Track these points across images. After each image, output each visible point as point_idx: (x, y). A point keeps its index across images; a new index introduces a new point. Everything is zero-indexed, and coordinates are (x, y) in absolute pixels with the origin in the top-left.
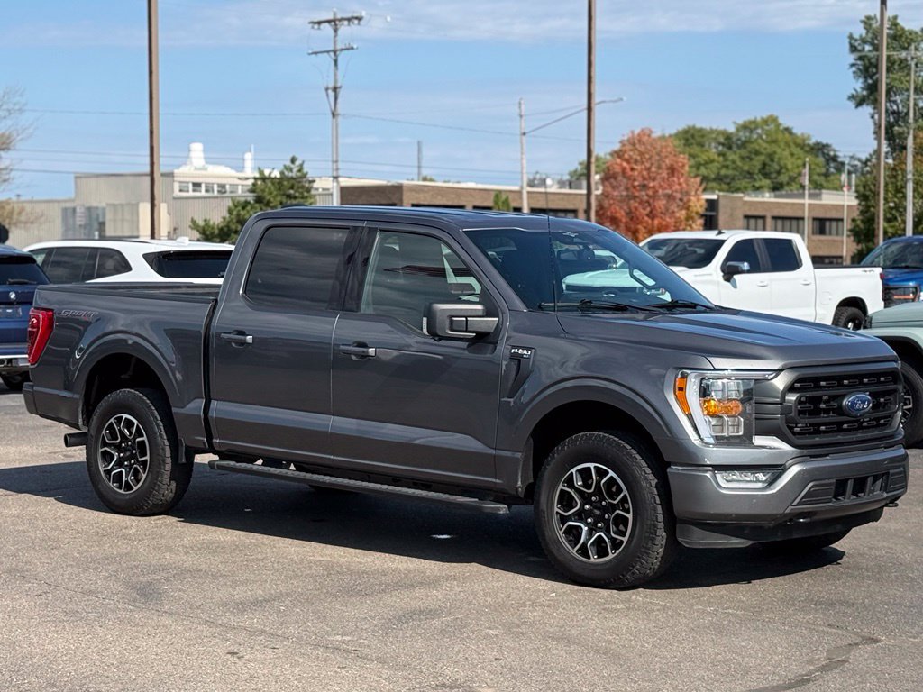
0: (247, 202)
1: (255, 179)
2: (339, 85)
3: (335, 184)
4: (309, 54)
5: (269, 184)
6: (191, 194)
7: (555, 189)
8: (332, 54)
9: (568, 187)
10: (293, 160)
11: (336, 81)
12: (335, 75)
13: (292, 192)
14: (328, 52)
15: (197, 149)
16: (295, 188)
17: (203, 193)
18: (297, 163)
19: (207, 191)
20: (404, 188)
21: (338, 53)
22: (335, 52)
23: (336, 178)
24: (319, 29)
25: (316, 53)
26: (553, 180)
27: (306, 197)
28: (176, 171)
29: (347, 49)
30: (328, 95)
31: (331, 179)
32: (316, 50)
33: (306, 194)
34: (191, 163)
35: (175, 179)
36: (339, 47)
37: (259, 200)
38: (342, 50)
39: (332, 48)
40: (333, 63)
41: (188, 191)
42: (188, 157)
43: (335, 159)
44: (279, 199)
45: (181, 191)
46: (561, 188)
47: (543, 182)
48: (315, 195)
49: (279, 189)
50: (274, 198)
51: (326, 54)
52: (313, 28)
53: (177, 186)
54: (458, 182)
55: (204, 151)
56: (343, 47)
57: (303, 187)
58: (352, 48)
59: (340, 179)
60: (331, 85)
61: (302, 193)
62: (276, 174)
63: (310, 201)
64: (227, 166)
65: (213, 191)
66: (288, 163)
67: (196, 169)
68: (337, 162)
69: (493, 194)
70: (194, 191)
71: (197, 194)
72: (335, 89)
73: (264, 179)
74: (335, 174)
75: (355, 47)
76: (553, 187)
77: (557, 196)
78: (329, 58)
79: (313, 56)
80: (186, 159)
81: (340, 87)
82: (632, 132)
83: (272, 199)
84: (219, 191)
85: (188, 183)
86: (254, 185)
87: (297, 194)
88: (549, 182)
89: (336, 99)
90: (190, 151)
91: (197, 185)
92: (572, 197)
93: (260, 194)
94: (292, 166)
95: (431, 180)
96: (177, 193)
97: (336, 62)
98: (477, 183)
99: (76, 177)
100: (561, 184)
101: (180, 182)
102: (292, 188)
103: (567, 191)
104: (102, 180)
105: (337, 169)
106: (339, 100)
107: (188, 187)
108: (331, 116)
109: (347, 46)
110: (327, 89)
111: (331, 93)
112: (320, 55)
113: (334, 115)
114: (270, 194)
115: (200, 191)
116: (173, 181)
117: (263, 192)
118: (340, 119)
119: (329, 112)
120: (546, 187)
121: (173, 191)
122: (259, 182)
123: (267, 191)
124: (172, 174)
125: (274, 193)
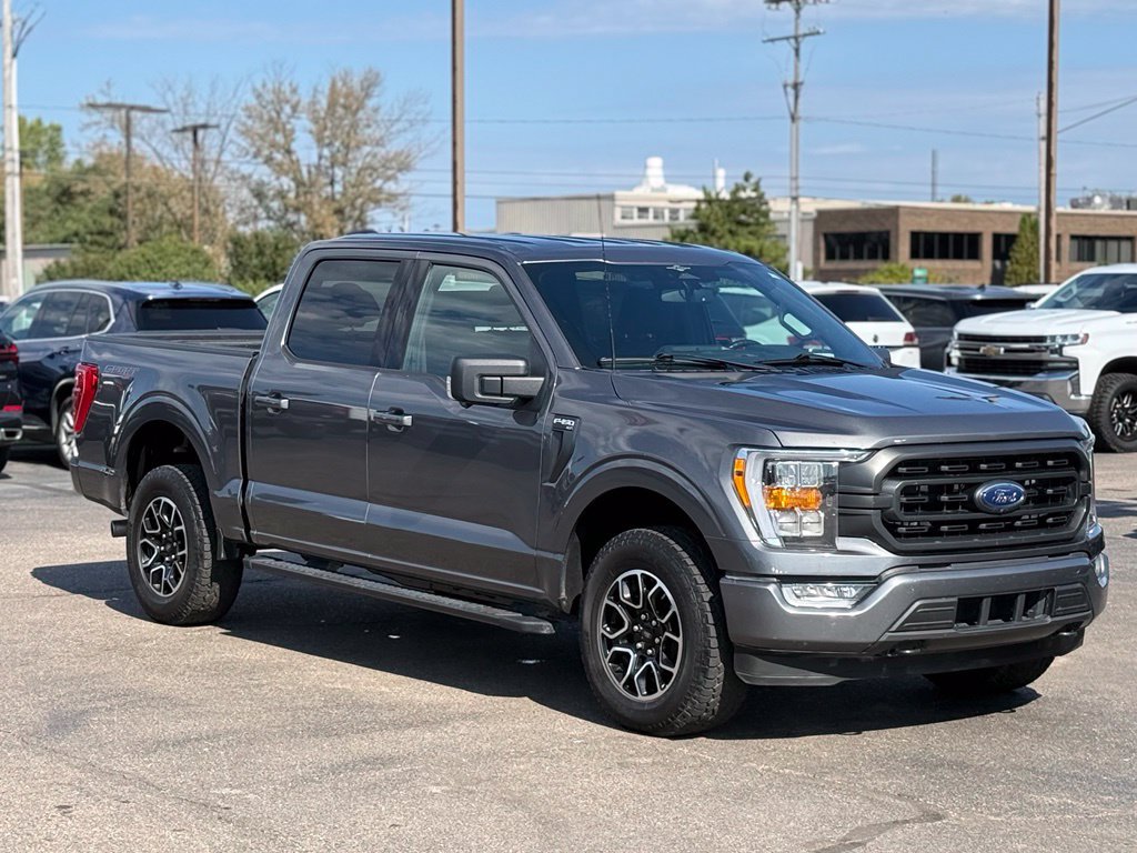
0: (688, 232)
1: (699, 201)
2: (800, 80)
3: (794, 207)
4: (764, 42)
5: (716, 208)
6: (636, 221)
7: (1106, 210)
8: (792, 41)
9: (1125, 207)
10: (747, 177)
11: (797, 75)
12: (796, 67)
13: (743, 217)
14: (787, 38)
15: (655, 164)
16: (748, 212)
17: (650, 220)
18: (752, 180)
19: (656, 217)
20: (901, 211)
21: (800, 39)
22: (796, 38)
23: (795, 199)
24: (777, 9)
25: (772, 40)
26: (1102, 196)
27: (763, 225)
28: (619, 193)
29: (811, 34)
30: (786, 93)
31: (789, 200)
32: (771, 37)
33: (762, 220)
34: (647, 182)
35: (617, 203)
36: (801, 32)
37: (703, 228)
38: (805, 35)
39: (792, 33)
40: (793, 53)
41: (632, 218)
43: (794, 175)
44: (727, 226)
45: (623, 217)
46: (1113, 208)
47: (1089, 201)
48: (774, 222)
49: (729, 215)
50: (722, 225)
51: (785, 42)
52: (769, 8)
53: (618, 213)
55: (665, 167)
56: (807, 32)
57: (758, 211)
58: (818, 33)
59: (801, 200)
60: (791, 80)
61: (757, 219)
62: (725, 195)
63: (767, 227)
64: (691, 185)
65: (663, 217)
66: (741, 181)
67: (653, 190)
68: (796, 178)
69: (1019, 217)
70: (640, 217)
71: (643, 221)
72: (796, 86)
73: (709, 201)
74: (794, 194)
75: (821, 31)
76: (1101, 206)
77: (1107, 220)
78: (788, 47)
79: (770, 44)
80: (642, 178)
81: (802, 83)
83: (718, 228)
84: (671, 218)
85: (632, 207)
86: (697, 209)
87: (751, 220)
88: (1098, 200)
89: (797, 97)
90: (646, 167)
91: (643, 211)
92: (1126, 220)
93: (704, 221)
94: (745, 184)
96: (618, 220)
97: (797, 51)
98: (1014, 203)
99: (499, 203)
100: (1116, 203)
101: (623, 207)
102: (744, 212)
103: (1123, 212)
104: (526, 205)
105: (797, 188)
106: (800, 100)
107: (632, 213)
108: (789, 120)
109: (812, 30)
110: (785, 86)
111: (791, 91)
112: (777, 43)
113: (793, 118)
114: (717, 220)
115: (647, 218)
116: (614, 206)
117: (708, 218)
118: (801, 124)
119: (788, 116)
120: (1094, 208)
121: (613, 218)
122: (703, 206)
123: (712, 217)
124: (612, 198)
125: (721, 221)
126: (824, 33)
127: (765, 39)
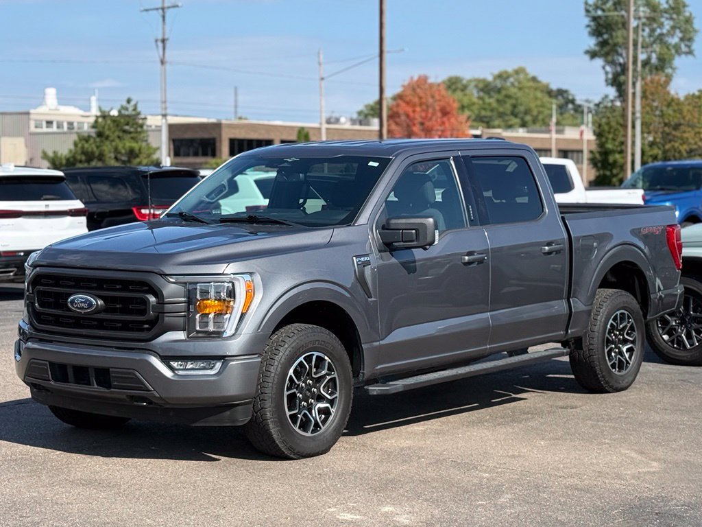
0: (89, 137)
1: (97, 117)
2: (166, 37)
3: (164, 121)
4: (142, 11)
5: (109, 122)
6: (45, 130)
7: (348, 126)
8: (160, 11)
9: (358, 124)
10: (129, 101)
11: (164, 34)
12: (163, 29)
13: (127, 128)
14: (157, 9)
15: (51, 93)
16: (131, 123)
17: (54, 129)
18: (133, 103)
19: (58, 127)
20: (223, 126)
21: (166, 10)
22: (163, 9)
23: (164, 116)
25: (147, 10)
26: (346, 118)
27: (140, 132)
28: (32, 111)
29: (174, 7)
30: (157, 46)
31: (161, 117)
32: (147, 7)
33: (139, 129)
34: (46, 104)
35: (32, 117)
36: (166, 5)
37: (100, 135)
38: (169, 8)
39: (160, 5)
40: (161, 19)
41: (42, 127)
42: (44, 98)
43: (163, 99)
44: (117, 133)
45: (36, 127)
46: (352, 125)
47: (337, 121)
48: (147, 131)
49: (117, 126)
50: (114, 132)
51: (155, 12)
53: (32, 124)
54: (269, 120)
55: (58, 94)
56: (169, 5)
57: (137, 124)
58: (177, 6)
59: (168, 117)
60: (160, 37)
61: (136, 129)
62: (114, 113)
63: (142, 135)
64: (76, 106)
65: (63, 127)
66: (125, 103)
67: (50, 109)
68: (165, 102)
69: (297, 130)
70: (47, 127)
71: (50, 130)
72: (163, 41)
73: (104, 117)
74: (164, 112)
75: (180, 4)
76: (345, 124)
77: (350, 132)
79: (145, 13)
81: (167, 39)
82: (412, 78)
83: (111, 134)
84: (68, 128)
85: (42, 121)
86: (96, 121)
87: (132, 130)
88: (343, 120)
89: (164, 48)
90: (44, 94)
91: (49, 123)
92: (362, 132)
93: (101, 129)
94: (128, 106)
95: (246, 119)
96: (33, 129)
97: (164, 17)
98: (284, 121)
100: (353, 122)
101: (36, 120)
102: (127, 124)
103: (357, 127)
105: (166, 108)
107: (42, 124)
108: (159, 64)
109: (173, 4)
110: (156, 41)
111: (160, 44)
112: (151, 12)
113: (162, 62)
114: (109, 129)
115: (52, 127)
116: (29, 119)
117: (104, 127)
118: (168, 66)
119: (158, 60)
120: (340, 124)
121: (29, 128)
122: (100, 120)
123: (106, 127)
124: (28, 113)
125: (113, 129)
126: (181, 6)
127: (142, 9)
